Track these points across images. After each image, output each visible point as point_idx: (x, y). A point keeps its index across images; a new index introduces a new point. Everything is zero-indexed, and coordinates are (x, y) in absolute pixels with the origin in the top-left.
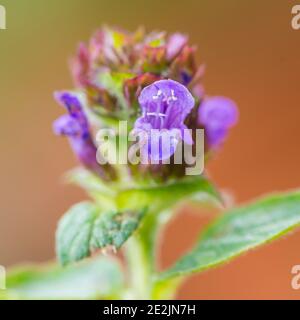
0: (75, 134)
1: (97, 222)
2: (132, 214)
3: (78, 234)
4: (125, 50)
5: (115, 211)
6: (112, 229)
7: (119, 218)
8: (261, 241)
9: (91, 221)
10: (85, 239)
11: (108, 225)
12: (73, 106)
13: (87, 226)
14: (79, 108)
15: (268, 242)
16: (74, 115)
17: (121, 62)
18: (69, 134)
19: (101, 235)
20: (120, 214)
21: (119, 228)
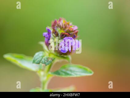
0: (47, 38)
1: (44, 58)
2: (51, 59)
3: (38, 58)
4: (64, 25)
5: (48, 57)
6: (46, 61)
7: (48, 59)
8: (75, 76)
9: (42, 57)
10: (40, 60)
11: (46, 60)
12: (49, 32)
13: (41, 58)
14: (50, 33)
15: (76, 77)
16: (48, 34)
17: (63, 27)
18: (46, 37)
19: (43, 61)
20: (49, 58)
21: (48, 61)
